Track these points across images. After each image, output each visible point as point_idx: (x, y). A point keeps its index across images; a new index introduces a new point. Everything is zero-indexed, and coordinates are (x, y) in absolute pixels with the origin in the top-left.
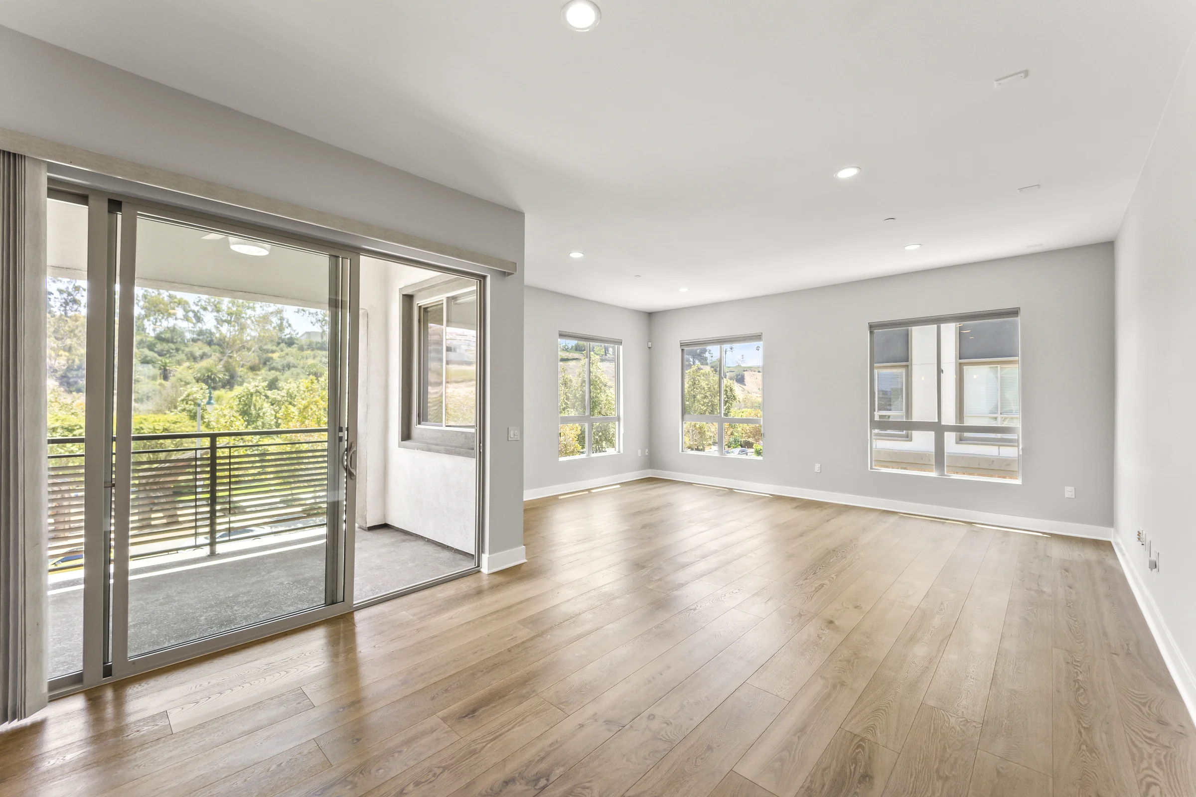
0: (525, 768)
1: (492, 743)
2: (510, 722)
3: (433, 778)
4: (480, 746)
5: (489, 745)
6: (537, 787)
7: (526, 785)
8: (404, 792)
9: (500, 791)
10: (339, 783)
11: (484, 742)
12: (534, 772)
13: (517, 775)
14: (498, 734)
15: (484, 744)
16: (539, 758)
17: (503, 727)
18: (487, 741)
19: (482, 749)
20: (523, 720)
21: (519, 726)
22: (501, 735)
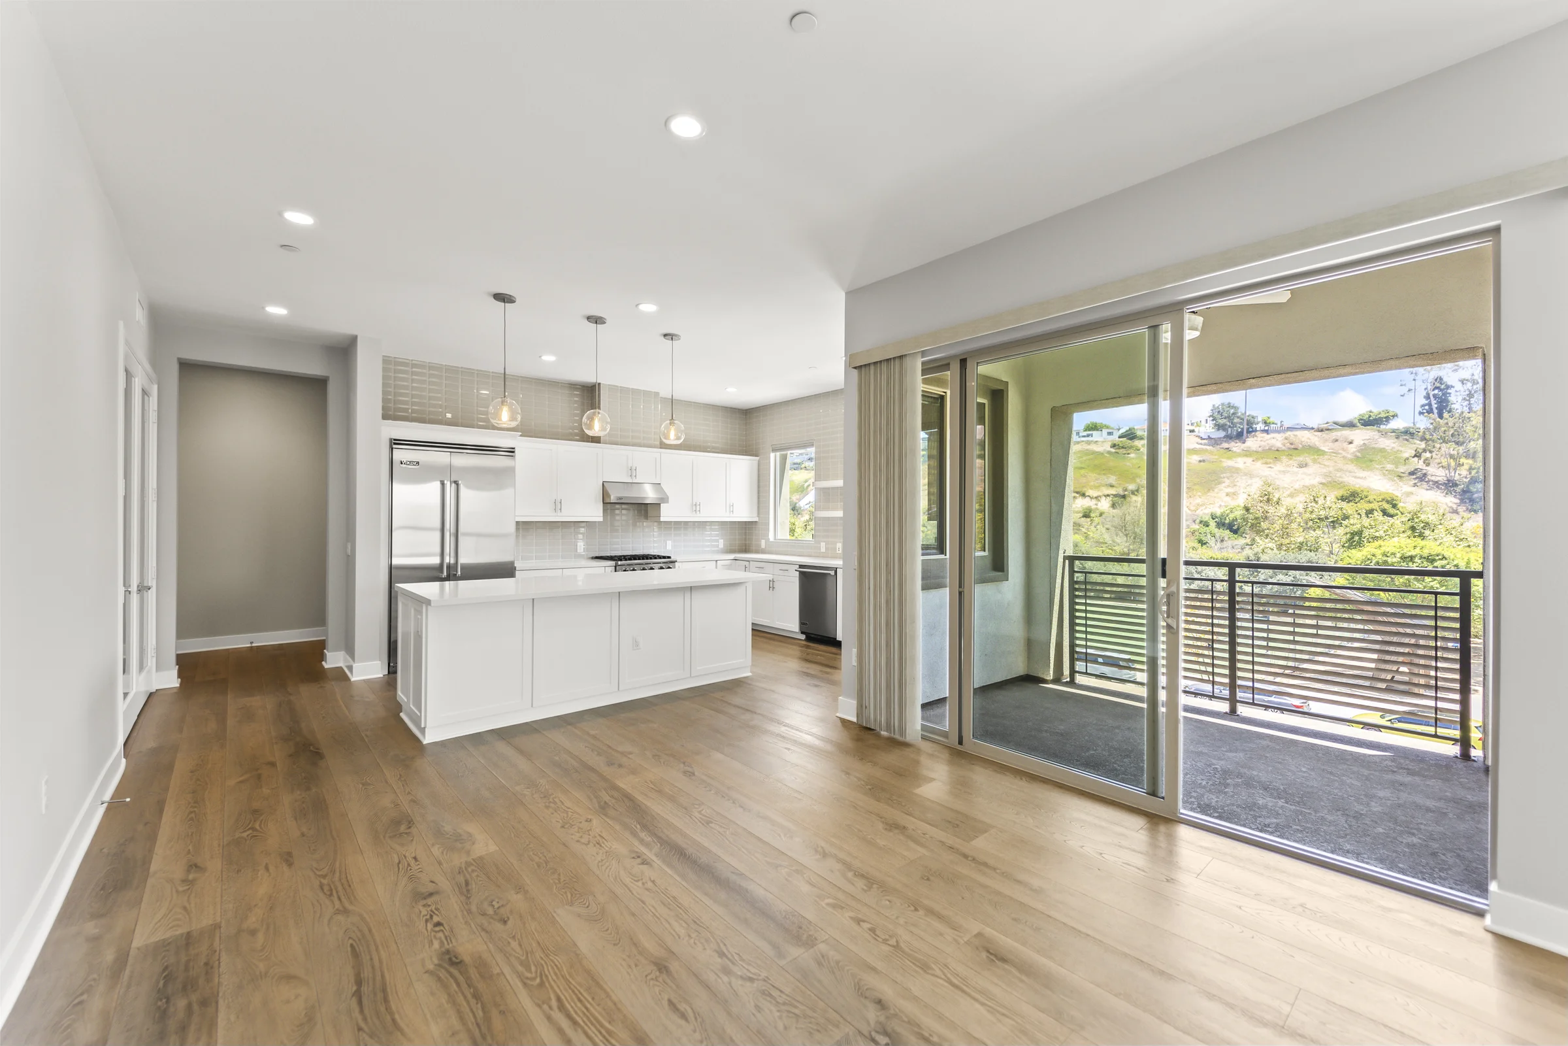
0: (906, 1020)
1: (946, 984)
2: (993, 1000)
3: (880, 940)
4: (938, 972)
5: (941, 981)
6: (873, 1034)
7: (876, 1022)
8: (861, 923)
9: (866, 997)
10: (869, 882)
11: (946, 976)
12: (899, 1029)
13: (892, 1012)
14: (965, 988)
15: (943, 977)
16: (927, 1035)
17: (980, 992)
18: (948, 978)
19: (933, 975)
20: (1003, 1015)
21: (988, 1011)
22: (963, 991)
